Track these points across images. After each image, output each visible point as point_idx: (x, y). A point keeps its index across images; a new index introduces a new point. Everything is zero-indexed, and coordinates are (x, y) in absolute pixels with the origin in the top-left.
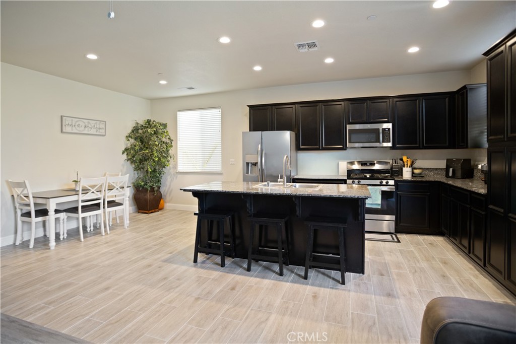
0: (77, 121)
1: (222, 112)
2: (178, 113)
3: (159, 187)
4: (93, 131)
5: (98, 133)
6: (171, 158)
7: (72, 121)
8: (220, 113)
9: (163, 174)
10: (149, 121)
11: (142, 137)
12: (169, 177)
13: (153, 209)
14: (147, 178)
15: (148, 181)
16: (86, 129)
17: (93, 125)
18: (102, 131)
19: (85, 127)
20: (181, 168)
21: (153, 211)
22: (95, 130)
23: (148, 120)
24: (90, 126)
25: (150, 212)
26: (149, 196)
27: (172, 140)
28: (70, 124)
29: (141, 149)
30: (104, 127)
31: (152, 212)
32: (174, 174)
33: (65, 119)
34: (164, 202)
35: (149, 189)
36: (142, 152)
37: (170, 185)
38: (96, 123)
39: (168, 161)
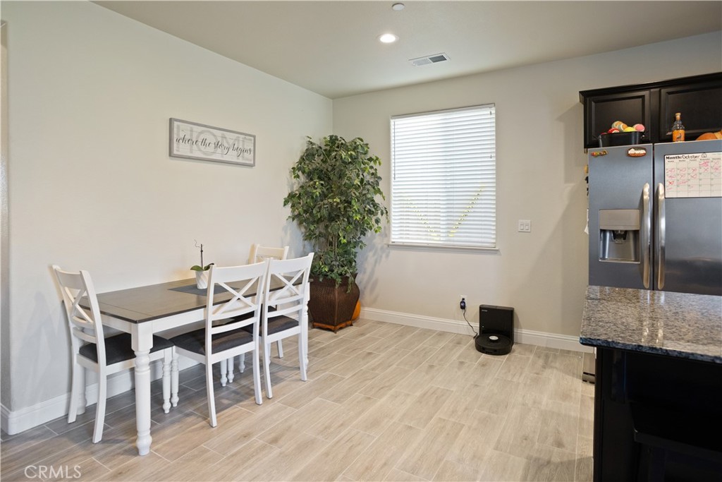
0: (202, 133)
1: (496, 114)
2: (392, 122)
3: (355, 276)
4: (232, 156)
5: (240, 160)
6: (382, 214)
7: (192, 131)
8: (494, 116)
9: (361, 247)
10: (333, 140)
11: (322, 171)
12: (371, 254)
13: (344, 322)
14: (333, 255)
15: (334, 263)
16: (219, 150)
17: (231, 142)
18: (248, 158)
19: (217, 145)
20: (396, 237)
21: (343, 325)
22: (235, 153)
23: (331, 137)
24: (226, 145)
25: (338, 327)
26: (337, 294)
27: (380, 178)
28: (187, 137)
29: (324, 196)
30: (252, 148)
31: (341, 328)
32: (382, 248)
33: (178, 127)
34: (362, 305)
35: (339, 280)
36: (326, 202)
37: (373, 272)
38: (237, 139)
39: (377, 221)
